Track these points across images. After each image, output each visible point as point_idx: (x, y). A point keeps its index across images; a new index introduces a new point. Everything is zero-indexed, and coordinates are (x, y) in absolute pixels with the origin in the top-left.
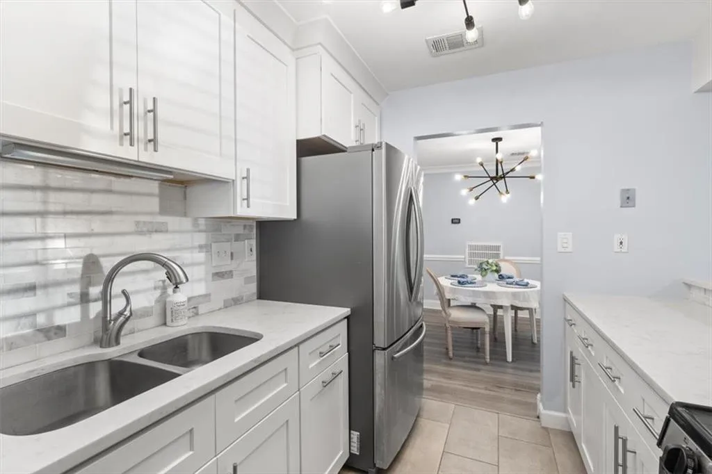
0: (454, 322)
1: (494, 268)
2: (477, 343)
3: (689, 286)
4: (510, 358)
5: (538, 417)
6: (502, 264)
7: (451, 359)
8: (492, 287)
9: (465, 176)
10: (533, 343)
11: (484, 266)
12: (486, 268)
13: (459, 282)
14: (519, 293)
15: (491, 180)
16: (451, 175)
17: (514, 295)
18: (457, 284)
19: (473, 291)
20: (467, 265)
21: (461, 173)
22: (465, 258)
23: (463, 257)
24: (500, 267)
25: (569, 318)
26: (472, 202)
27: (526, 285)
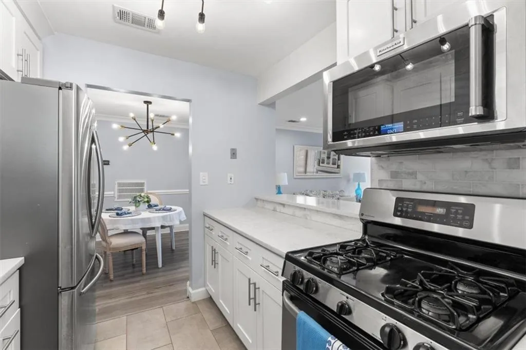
0: (114, 249)
1: (146, 200)
2: (133, 261)
3: (257, 199)
4: (160, 265)
5: (188, 298)
6: (151, 196)
7: (111, 281)
8: (146, 214)
9: (122, 126)
10: (172, 250)
11: (138, 199)
12: (140, 200)
13: (118, 214)
14: (167, 216)
15: (143, 132)
16: (110, 123)
17: (163, 217)
18: (116, 216)
19: (132, 220)
20: (116, 200)
21: (118, 123)
22: (114, 194)
23: (113, 193)
24: (150, 199)
25: (207, 226)
26: (126, 147)
27: (170, 210)
